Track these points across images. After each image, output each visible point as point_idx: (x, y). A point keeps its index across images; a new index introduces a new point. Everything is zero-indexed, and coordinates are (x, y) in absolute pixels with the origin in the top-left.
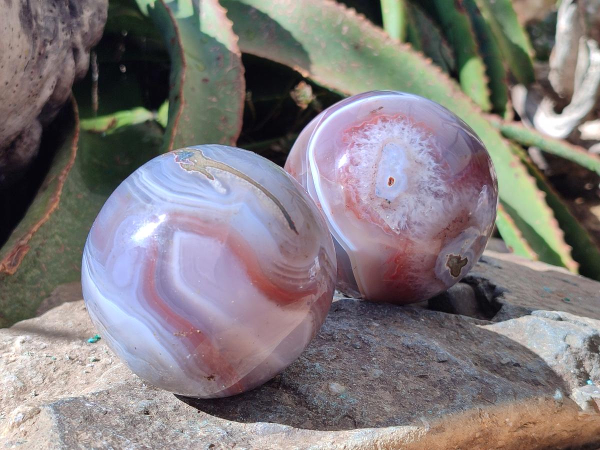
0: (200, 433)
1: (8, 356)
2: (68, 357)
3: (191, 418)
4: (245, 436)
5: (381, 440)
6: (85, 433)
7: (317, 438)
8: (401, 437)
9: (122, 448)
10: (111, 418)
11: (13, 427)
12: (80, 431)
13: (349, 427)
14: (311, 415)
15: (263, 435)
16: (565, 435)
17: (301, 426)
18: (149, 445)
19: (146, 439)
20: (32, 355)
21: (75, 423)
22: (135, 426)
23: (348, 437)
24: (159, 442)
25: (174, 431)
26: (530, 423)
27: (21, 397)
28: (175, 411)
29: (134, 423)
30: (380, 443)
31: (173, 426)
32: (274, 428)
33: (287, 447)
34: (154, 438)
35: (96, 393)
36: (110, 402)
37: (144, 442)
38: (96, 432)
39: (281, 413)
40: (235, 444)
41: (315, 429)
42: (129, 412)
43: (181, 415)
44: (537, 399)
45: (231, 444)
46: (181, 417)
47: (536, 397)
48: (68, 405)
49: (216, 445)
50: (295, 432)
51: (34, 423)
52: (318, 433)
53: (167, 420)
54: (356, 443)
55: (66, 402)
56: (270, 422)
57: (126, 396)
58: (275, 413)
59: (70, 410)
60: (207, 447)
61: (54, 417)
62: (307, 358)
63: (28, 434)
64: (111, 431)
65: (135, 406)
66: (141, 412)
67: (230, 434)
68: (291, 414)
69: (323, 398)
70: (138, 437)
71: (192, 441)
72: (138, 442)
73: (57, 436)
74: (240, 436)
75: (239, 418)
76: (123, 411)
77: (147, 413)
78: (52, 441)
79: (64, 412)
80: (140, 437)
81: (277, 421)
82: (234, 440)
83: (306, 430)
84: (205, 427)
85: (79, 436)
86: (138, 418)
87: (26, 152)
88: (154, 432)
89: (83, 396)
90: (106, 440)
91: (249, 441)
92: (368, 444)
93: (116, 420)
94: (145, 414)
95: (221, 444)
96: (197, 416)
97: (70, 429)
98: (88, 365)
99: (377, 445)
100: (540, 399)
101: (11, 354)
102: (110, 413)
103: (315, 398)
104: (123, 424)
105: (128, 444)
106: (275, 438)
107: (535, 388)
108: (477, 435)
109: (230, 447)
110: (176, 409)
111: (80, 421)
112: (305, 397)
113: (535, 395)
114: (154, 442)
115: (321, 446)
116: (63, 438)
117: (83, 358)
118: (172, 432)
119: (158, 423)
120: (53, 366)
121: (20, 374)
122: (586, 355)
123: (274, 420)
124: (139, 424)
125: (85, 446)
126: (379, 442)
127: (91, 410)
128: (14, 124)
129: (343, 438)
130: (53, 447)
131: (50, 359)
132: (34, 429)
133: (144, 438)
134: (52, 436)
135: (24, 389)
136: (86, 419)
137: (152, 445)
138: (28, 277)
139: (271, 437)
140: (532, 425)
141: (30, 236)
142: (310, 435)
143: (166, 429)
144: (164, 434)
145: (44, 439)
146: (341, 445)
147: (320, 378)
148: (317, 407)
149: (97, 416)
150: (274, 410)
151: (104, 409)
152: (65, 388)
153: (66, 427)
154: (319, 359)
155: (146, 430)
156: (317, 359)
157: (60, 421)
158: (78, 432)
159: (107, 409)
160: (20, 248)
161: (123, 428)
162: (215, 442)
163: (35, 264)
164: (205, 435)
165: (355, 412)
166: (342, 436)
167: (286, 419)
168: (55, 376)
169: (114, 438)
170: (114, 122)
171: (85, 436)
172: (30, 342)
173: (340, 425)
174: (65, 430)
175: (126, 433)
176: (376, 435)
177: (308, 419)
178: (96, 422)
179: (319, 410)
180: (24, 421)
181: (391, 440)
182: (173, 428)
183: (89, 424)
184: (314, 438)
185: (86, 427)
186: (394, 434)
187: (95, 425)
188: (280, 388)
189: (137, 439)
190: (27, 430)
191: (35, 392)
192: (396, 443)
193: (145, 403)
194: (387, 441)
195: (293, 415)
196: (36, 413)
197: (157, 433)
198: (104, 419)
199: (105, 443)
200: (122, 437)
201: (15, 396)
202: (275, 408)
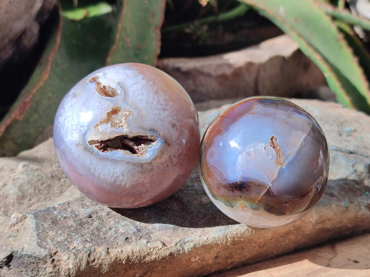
0: (121, 230)
1: (14, 176)
2: (50, 175)
3: (117, 220)
4: (148, 232)
5: (230, 234)
6: (52, 232)
7: (191, 232)
8: (243, 232)
9: (73, 241)
10: (68, 221)
11: (11, 226)
12: (48, 230)
13: (211, 225)
14: (188, 218)
15: (159, 230)
16: (350, 225)
17: (182, 225)
18: (89, 239)
19: (88, 235)
20: (29, 175)
21: (46, 225)
22: (82, 226)
23: (210, 232)
24: (96, 237)
25: (106, 229)
26: (326, 220)
27: (21, 202)
28: (107, 215)
29: (82, 224)
30: (230, 236)
31: (105, 225)
32: (166, 227)
33: (173, 238)
34: (93, 234)
35: (61, 204)
36: (69, 210)
37: (86, 237)
38: (58, 231)
39: (171, 217)
40: (141, 237)
41: (190, 227)
42: (79, 217)
43: (111, 217)
44: (331, 206)
45: (139, 237)
46: (111, 219)
47: (330, 205)
48: (43, 213)
49: (130, 238)
50: (178, 229)
51: (23, 224)
52: (192, 229)
53: (102, 221)
54: (214, 236)
55: (43, 211)
56: (163, 223)
57: (79, 206)
58: (167, 216)
59: (44, 217)
60: (124, 240)
61: (34, 221)
62: (190, 181)
63: (19, 231)
64: (67, 230)
65: (83, 212)
66: (87, 216)
67: (139, 230)
68: (177, 217)
69: (197, 207)
70: (83, 234)
71: (116, 235)
72: (83, 237)
73: (35, 233)
74: (145, 231)
75: (146, 219)
76: (76, 216)
77: (90, 217)
78: (32, 237)
79: (40, 218)
80: (85, 233)
81: (168, 222)
82: (141, 234)
83: (185, 228)
84: (124, 226)
85: (48, 234)
86: (85, 220)
87: (29, 41)
88: (93, 230)
89: (54, 206)
90: (64, 236)
91: (150, 234)
92: (222, 236)
93: (71, 222)
94: (89, 218)
95: (133, 237)
96: (121, 218)
97: (43, 229)
98: (62, 180)
99: (227, 237)
100: (333, 206)
101: (16, 174)
102: (68, 218)
103: (192, 207)
104: (75, 225)
105: (77, 239)
106: (166, 233)
107: (331, 198)
108: (292, 229)
109: (138, 239)
110: (108, 214)
111: (49, 224)
112: (187, 205)
113: (330, 203)
114: (92, 236)
115: (193, 238)
116: (38, 235)
117: (60, 176)
118: (104, 229)
119: (96, 224)
120: (41, 182)
121: (21, 188)
122: (366, 176)
123: (166, 221)
124: (85, 224)
125: (51, 240)
126: (228, 236)
127: (56, 216)
128: (18, 26)
129: (207, 233)
130: (32, 241)
131: (39, 177)
132: (23, 228)
133: (86, 234)
134: (32, 233)
135: (23, 197)
136: (53, 222)
137: (91, 239)
138: (32, 120)
139: (163, 232)
140: (327, 221)
141: (31, 96)
142: (187, 231)
143: (101, 228)
144: (99, 231)
145: (27, 235)
146: (205, 237)
147: (197, 194)
148: (193, 213)
149: (60, 220)
150: (167, 215)
151: (64, 215)
152: (48, 196)
153: (41, 228)
154: (198, 181)
155: (89, 228)
156: (196, 181)
157: (37, 224)
158: (47, 231)
159: (66, 215)
160: (25, 104)
161: (75, 228)
162: (129, 236)
163: (36, 111)
164: (124, 232)
165: (215, 215)
166: (206, 231)
167: (173, 220)
168: (42, 188)
169: (68, 235)
170: (88, 13)
171: (51, 233)
172: (28, 166)
173: (206, 224)
174: (40, 230)
175: (76, 231)
176: (227, 231)
177: (187, 220)
178: (59, 224)
179: (194, 215)
180: (17, 223)
181: (236, 234)
182: (105, 227)
183: (55, 226)
184: (189, 232)
185: (52, 227)
186: (238, 230)
187: (58, 226)
188: (172, 200)
189: (82, 235)
190: (19, 229)
191: (30, 198)
192: (239, 235)
193: (89, 211)
194: (234, 234)
195: (177, 218)
196: (24, 218)
197: (95, 231)
198: (64, 221)
199: (63, 238)
200: (73, 234)
201: (18, 201)
202: (168, 213)
